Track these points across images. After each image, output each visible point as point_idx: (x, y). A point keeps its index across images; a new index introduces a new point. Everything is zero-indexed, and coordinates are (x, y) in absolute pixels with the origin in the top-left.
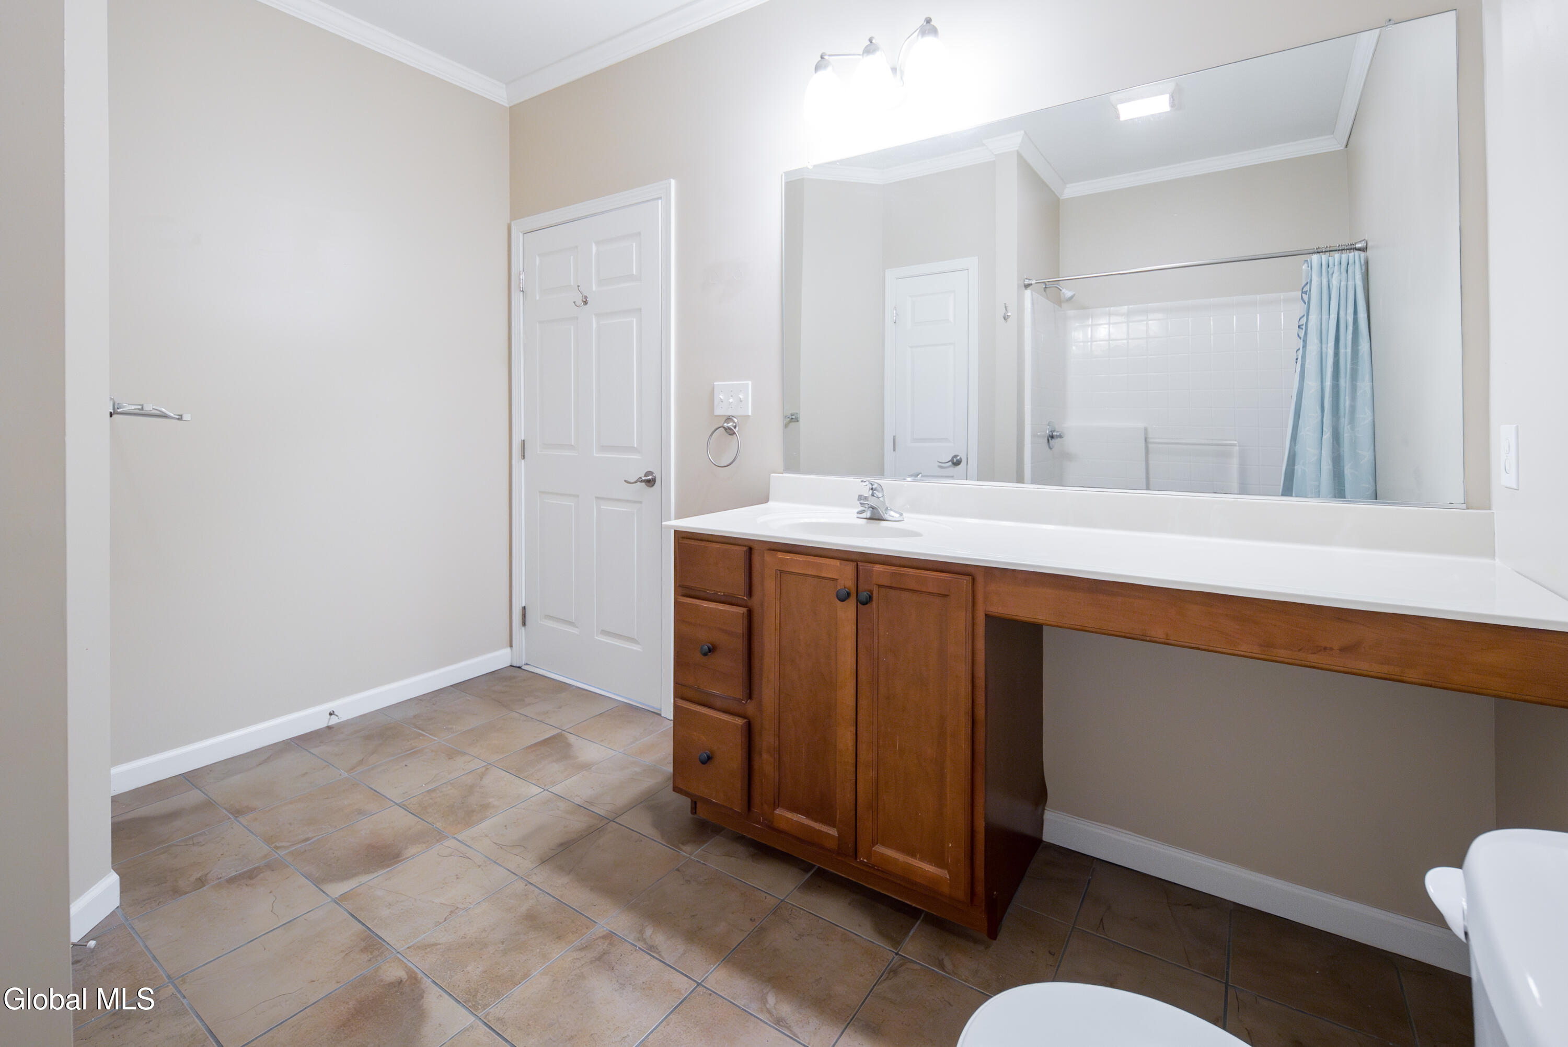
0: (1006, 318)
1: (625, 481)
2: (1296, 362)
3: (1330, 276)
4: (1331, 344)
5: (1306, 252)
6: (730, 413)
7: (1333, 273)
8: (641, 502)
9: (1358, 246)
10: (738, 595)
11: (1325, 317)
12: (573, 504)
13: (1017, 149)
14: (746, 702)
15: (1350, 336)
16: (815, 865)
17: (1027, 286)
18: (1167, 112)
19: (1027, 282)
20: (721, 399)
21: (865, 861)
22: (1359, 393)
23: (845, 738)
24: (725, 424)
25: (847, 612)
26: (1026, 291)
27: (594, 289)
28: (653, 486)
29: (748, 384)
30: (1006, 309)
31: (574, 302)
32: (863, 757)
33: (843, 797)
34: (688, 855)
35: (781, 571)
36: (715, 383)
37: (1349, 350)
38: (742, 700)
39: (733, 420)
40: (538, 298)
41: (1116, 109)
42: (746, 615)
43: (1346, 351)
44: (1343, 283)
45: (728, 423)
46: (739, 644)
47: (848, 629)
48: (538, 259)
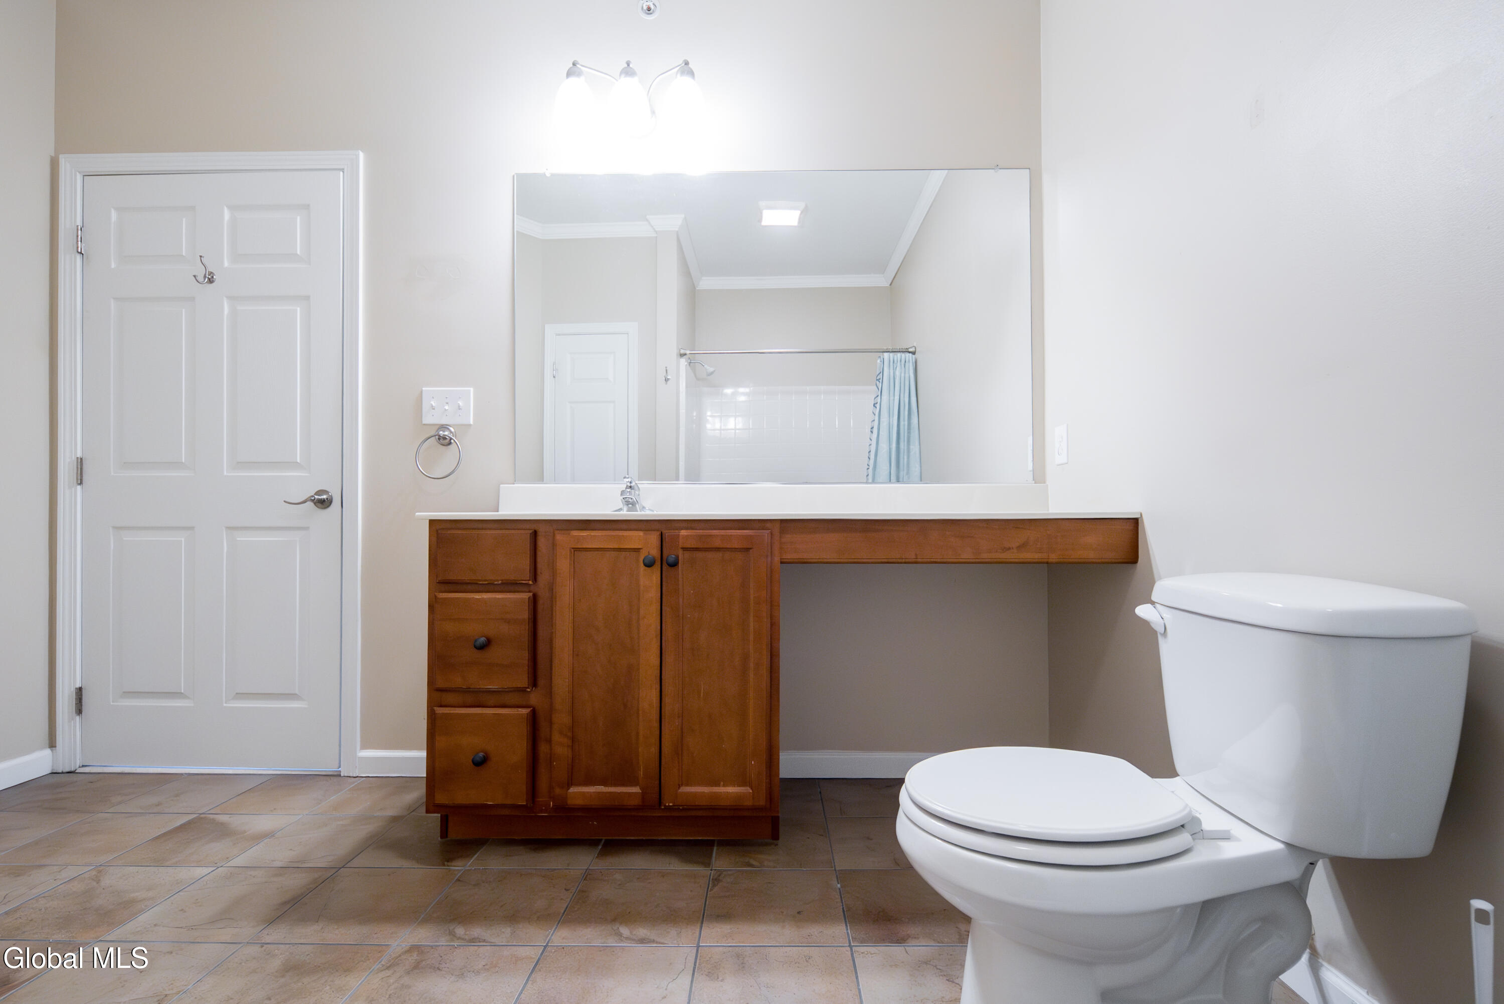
0: (667, 380)
1: (285, 501)
2: (872, 432)
3: (895, 369)
4: (896, 417)
5: (879, 350)
6: (444, 421)
7: (896, 368)
8: (307, 528)
9: (910, 350)
10: (520, 580)
11: (892, 398)
12: (183, 539)
13: (677, 229)
14: (532, 690)
15: (906, 413)
16: (601, 840)
17: (682, 355)
18: (795, 226)
19: (682, 352)
20: (432, 406)
21: (671, 804)
22: (912, 453)
23: (648, 697)
24: (441, 432)
25: (649, 580)
26: (681, 360)
27: (226, 264)
28: (325, 508)
29: (470, 390)
30: (667, 372)
31: (195, 276)
32: (667, 709)
33: (646, 752)
34: (462, 868)
35: (576, 550)
36: (423, 389)
37: (906, 423)
38: (528, 688)
39: (448, 429)
40: (113, 266)
41: (761, 213)
42: (532, 598)
43: (904, 423)
44: (903, 375)
45: (444, 432)
46: (523, 631)
47: (653, 594)
48: (114, 215)
